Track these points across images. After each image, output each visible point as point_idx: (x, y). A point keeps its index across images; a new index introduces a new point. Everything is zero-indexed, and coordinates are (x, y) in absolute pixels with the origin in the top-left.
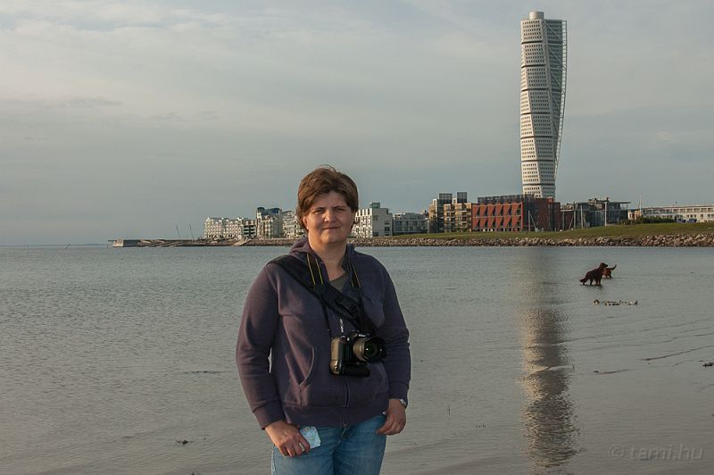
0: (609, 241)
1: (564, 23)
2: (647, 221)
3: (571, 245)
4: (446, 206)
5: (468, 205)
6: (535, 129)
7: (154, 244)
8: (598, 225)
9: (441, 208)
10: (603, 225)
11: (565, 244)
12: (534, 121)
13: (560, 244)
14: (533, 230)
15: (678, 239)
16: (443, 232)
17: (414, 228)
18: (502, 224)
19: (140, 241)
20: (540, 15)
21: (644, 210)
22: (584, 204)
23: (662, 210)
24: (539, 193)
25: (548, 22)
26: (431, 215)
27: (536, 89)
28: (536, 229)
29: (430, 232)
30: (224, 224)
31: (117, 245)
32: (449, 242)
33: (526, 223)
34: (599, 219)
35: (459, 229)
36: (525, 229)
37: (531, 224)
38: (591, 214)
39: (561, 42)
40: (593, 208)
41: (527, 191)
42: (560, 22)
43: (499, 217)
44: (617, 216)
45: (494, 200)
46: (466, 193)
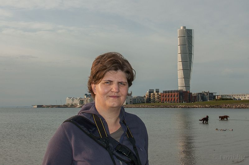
0: (210, 107)
1: (193, 30)
2: (223, 99)
3: (196, 108)
4: (152, 94)
5: (160, 93)
6: (183, 67)
7: (48, 107)
8: (205, 101)
9: (150, 95)
10: (207, 100)
11: (194, 107)
12: (182, 64)
13: (193, 107)
14: (182, 102)
15: (235, 106)
16: (151, 103)
17: (140, 101)
18: (171, 100)
19: (43, 106)
20: (184, 27)
21: (221, 96)
22: (200, 93)
23: (228, 96)
24: (184, 90)
25: (187, 30)
26: (146, 97)
27: (183, 53)
28: (184, 102)
29: (146, 103)
30: (73, 100)
31: (35, 107)
32: (153, 106)
33: (180, 100)
34: (206, 99)
35: (156, 102)
36: (180, 102)
37: (182, 100)
38: (203, 97)
39: (192, 37)
40: (204, 95)
41: (180, 89)
42: (191, 30)
43: (170, 98)
44: (212, 98)
45: (169, 92)
46: (159, 89)
